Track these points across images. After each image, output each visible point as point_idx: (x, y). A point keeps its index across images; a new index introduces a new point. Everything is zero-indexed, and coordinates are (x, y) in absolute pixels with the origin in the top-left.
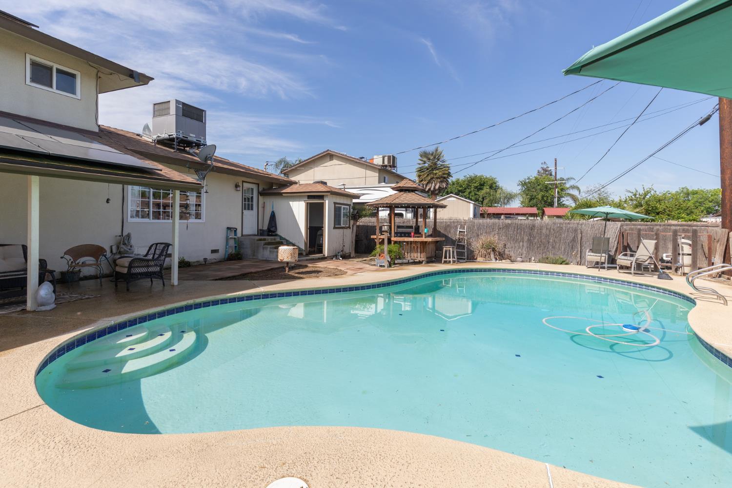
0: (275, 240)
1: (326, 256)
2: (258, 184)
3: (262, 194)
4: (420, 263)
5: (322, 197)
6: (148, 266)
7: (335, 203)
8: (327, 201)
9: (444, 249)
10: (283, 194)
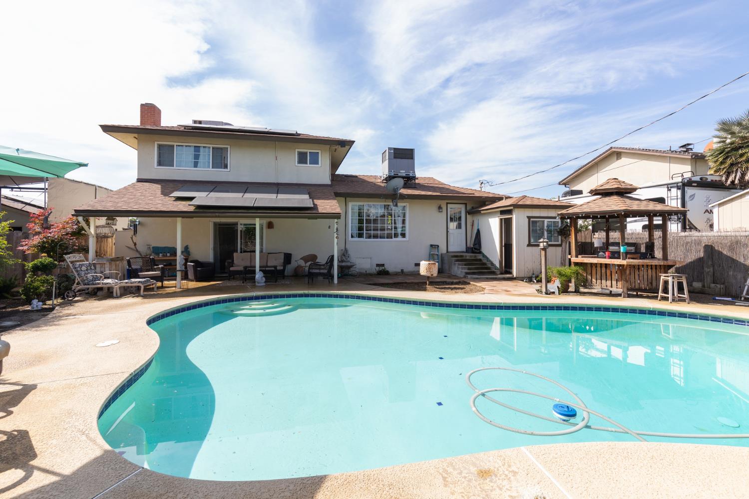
0: (475, 257)
1: (515, 276)
2: (466, 204)
3: (469, 212)
4: (619, 295)
5: (510, 212)
6: (320, 269)
7: (529, 218)
8: (514, 216)
9: (662, 278)
10: (482, 212)
